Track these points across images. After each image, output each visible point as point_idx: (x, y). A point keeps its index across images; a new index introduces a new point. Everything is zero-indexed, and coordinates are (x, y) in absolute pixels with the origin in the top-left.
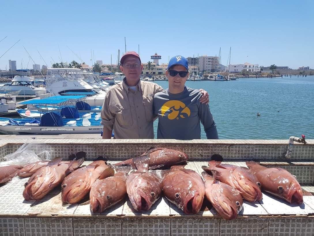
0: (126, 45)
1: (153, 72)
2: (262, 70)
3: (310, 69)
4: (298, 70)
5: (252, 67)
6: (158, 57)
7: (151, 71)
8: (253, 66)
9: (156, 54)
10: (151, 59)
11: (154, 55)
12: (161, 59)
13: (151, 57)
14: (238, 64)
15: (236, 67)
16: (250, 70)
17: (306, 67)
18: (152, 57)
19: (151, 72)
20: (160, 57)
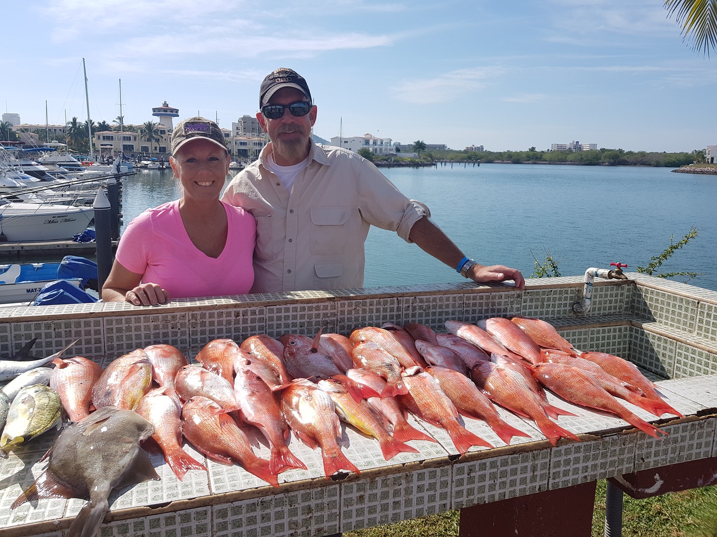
0: (86, 78)
1: (160, 148)
2: (398, 150)
3: (484, 150)
4: (465, 152)
5: (379, 143)
6: (172, 110)
7: (155, 144)
8: (382, 143)
9: (166, 104)
10: (153, 115)
11: (161, 106)
12: (178, 116)
13: (154, 110)
14: (352, 136)
15: (347, 142)
16: (376, 150)
17: (478, 147)
18: (157, 112)
19: (156, 148)
20: (177, 111)
